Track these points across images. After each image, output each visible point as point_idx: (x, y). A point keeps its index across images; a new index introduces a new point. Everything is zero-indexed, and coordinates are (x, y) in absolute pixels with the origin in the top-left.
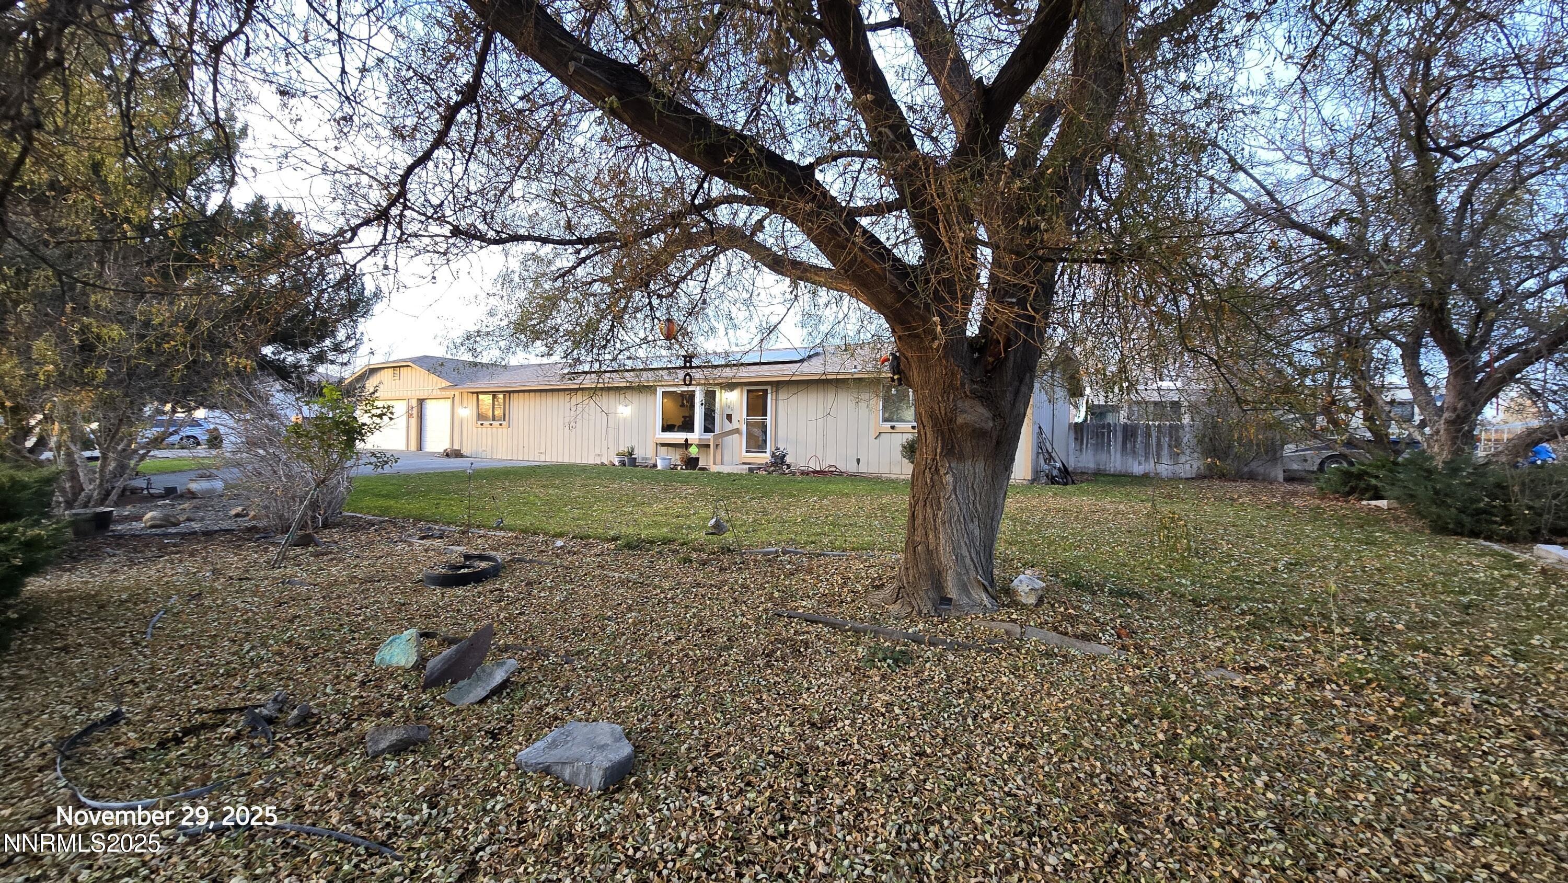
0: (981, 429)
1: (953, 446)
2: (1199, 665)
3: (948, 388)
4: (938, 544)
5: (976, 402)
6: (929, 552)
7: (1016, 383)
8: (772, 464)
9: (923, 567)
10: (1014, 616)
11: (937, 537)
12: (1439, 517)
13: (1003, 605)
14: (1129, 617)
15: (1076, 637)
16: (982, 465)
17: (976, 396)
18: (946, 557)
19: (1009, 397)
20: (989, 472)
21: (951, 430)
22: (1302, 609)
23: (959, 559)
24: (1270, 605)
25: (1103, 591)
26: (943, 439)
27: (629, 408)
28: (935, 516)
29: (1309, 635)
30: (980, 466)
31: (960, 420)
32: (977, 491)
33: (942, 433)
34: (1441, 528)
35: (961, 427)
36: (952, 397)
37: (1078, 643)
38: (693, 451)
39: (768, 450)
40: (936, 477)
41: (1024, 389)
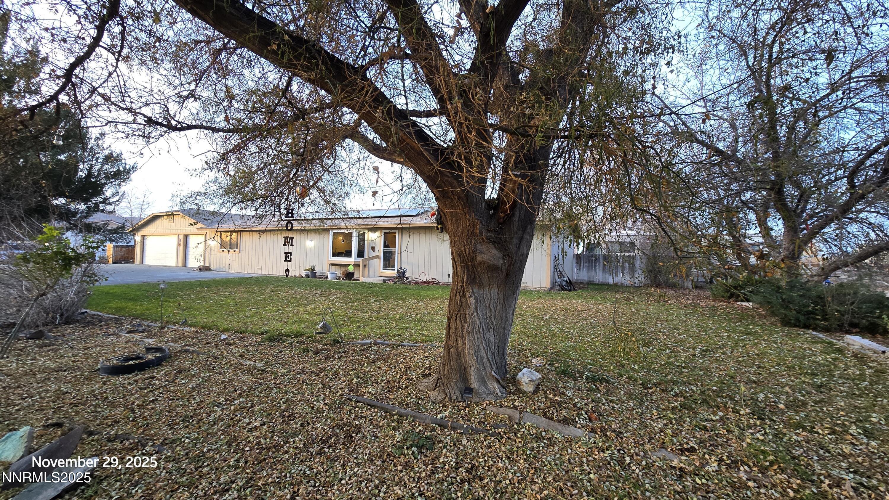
0: (494, 265)
1: (475, 277)
2: (648, 446)
3: (471, 235)
4: (464, 348)
5: (491, 246)
6: (458, 354)
7: (521, 233)
8: (397, 277)
9: (454, 364)
10: (516, 404)
11: (464, 343)
12: (786, 315)
13: (510, 393)
14: (597, 401)
15: (559, 421)
16: (496, 290)
17: (490, 241)
18: (470, 358)
19: (516, 241)
20: (501, 296)
21: (473, 266)
22: (714, 391)
23: (479, 359)
24: (694, 388)
25: (581, 377)
26: (468, 271)
27: (313, 242)
28: (463, 327)
29: (721, 414)
30: (494, 292)
31: (479, 258)
32: (493, 309)
33: (468, 268)
34: (786, 323)
35: (480, 264)
36: (473, 241)
37: (560, 427)
38: (351, 269)
39: (396, 269)
40: (463, 299)
41: (526, 236)
